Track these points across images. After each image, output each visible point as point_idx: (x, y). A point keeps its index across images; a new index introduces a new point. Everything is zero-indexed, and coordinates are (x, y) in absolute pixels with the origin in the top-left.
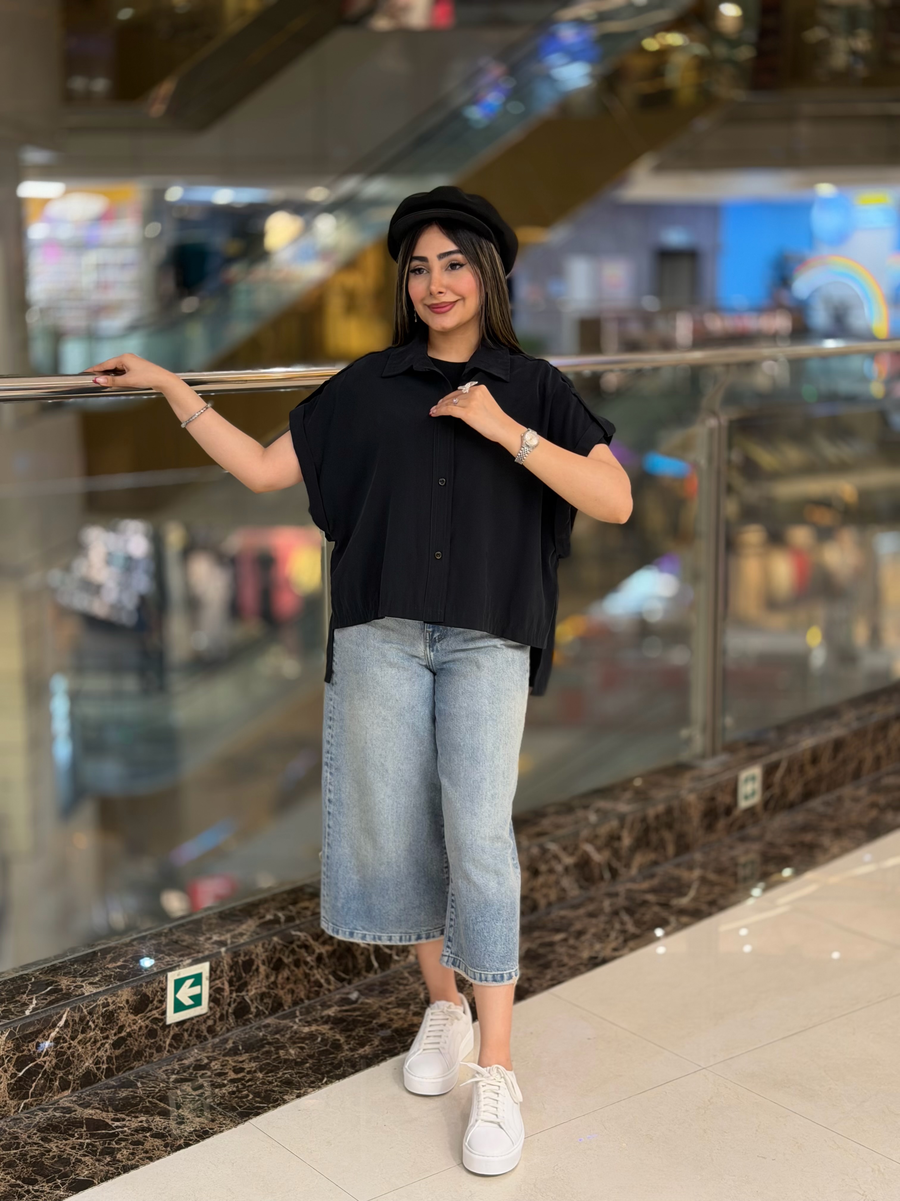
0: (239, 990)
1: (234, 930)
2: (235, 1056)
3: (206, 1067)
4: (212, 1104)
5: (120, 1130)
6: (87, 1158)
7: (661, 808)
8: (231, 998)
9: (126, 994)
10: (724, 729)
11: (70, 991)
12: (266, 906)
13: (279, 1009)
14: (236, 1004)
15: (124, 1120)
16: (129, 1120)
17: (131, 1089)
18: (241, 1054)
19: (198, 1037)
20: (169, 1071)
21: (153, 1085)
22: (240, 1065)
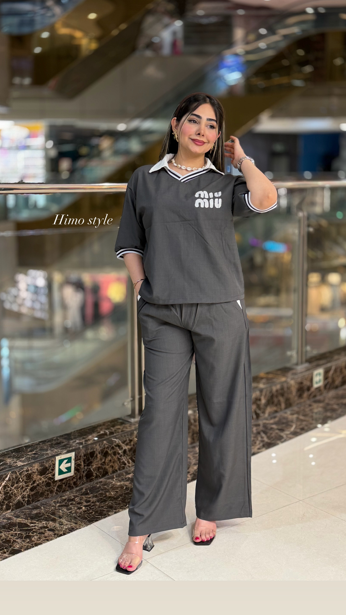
0: (88, 465)
1: (86, 438)
2: (86, 495)
3: (73, 500)
4: (76, 516)
5: (34, 527)
6: (18, 540)
7: (278, 387)
8: (84, 469)
9: (36, 467)
10: (306, 352)
11: (11, 464)
12: (100, 428)
13: (106, 475)
14: (87, 472)
15: (35, 523)
16: (38, 523)
17: (38, 510)
18: (89, 494)
19: (69, 487)
20: (56, 502)
21: (49, 508)
22: (89, 499)
